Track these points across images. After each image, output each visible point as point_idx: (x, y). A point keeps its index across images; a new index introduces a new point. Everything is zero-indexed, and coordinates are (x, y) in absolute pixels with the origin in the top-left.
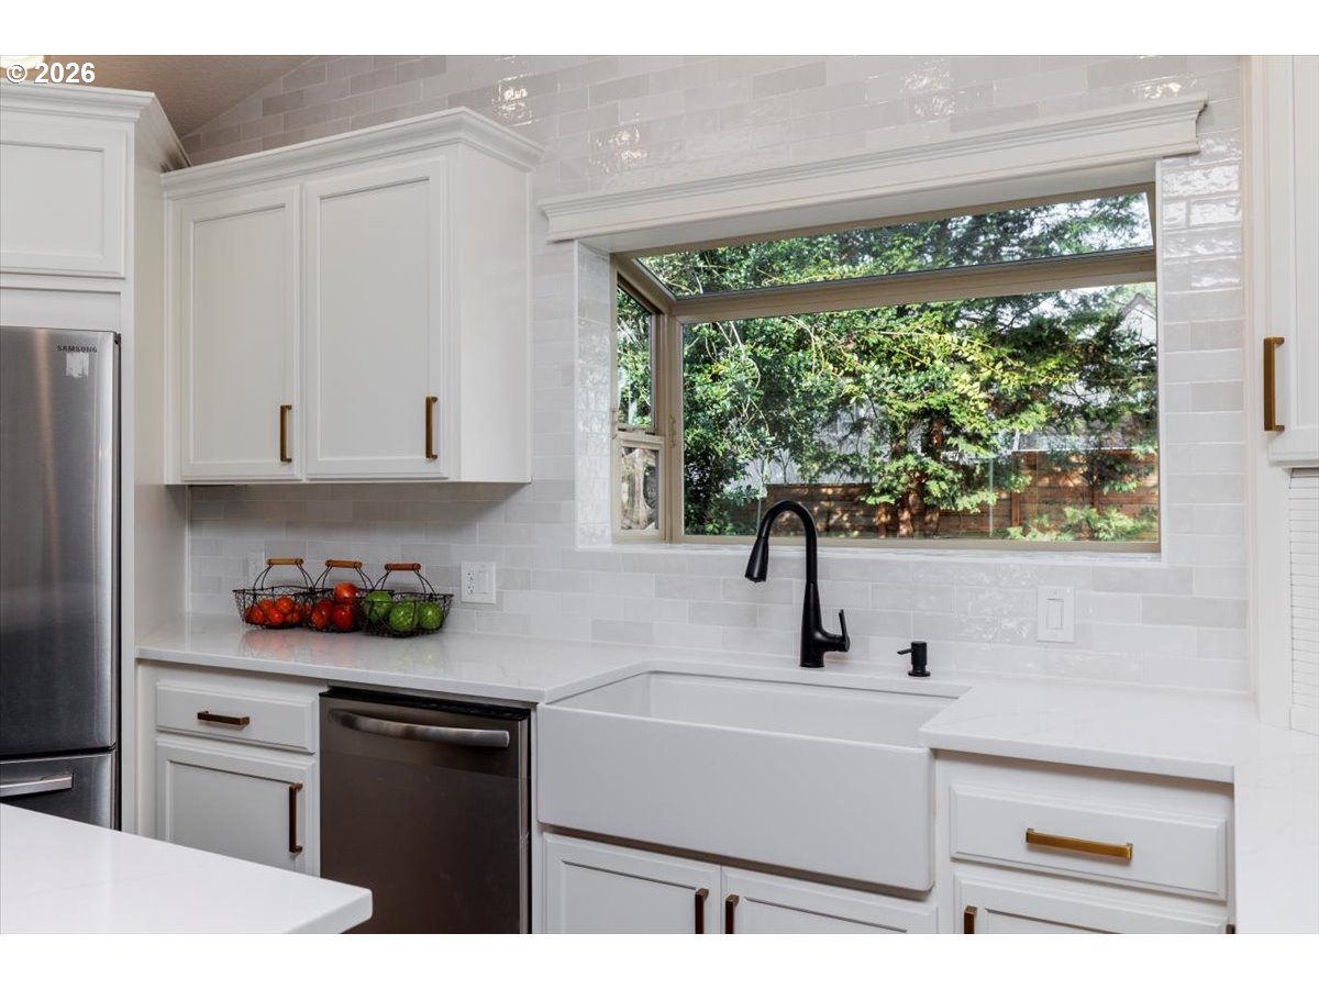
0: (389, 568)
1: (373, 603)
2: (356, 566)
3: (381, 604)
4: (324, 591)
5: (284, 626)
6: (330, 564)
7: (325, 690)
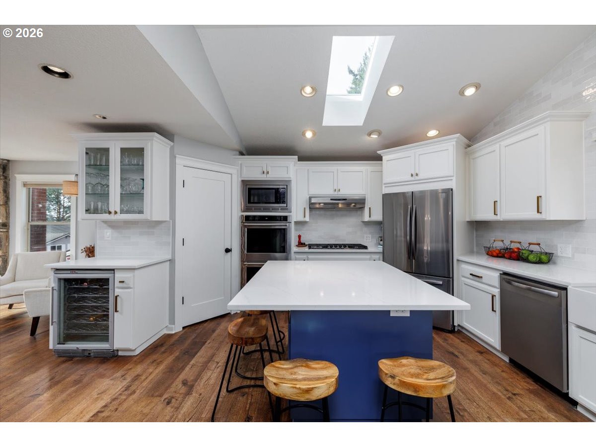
0: (530, 244)
1: (523, 253)
2: (520, 243)
3: (526, 253)
4: (510, 249)
5: (497, 256)
6: (511, 242)
7: (502, 273)
